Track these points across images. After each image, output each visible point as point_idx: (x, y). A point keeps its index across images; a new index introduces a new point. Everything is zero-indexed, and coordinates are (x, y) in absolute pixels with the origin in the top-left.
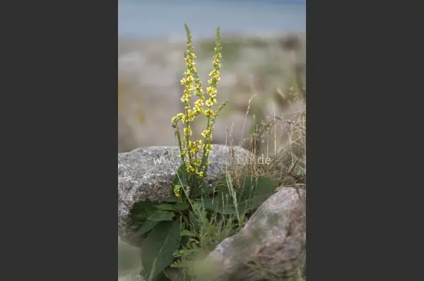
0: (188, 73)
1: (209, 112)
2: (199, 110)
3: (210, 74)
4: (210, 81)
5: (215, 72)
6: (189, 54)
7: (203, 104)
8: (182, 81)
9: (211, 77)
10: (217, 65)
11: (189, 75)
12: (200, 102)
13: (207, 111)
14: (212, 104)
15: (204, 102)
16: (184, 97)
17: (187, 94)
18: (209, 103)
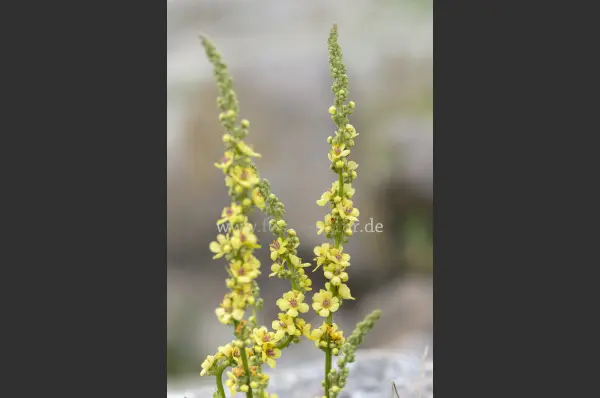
0: (233, 219)
1: (327, 337)
2: (292, 330)
3: (323, 200)
4: (323, 227)
5: (341, 193)
6: (234, 147)
7: (305, 308)
8: (214, 247)
9: (326, 209)
10: (345, 168)
11: (238, 225)
12: (293, 303)
13: (318, 332)
14: (335, 306)
15: (309, 299)
16: (226, 303)
17: (234, 294)
18: (326, 304)
